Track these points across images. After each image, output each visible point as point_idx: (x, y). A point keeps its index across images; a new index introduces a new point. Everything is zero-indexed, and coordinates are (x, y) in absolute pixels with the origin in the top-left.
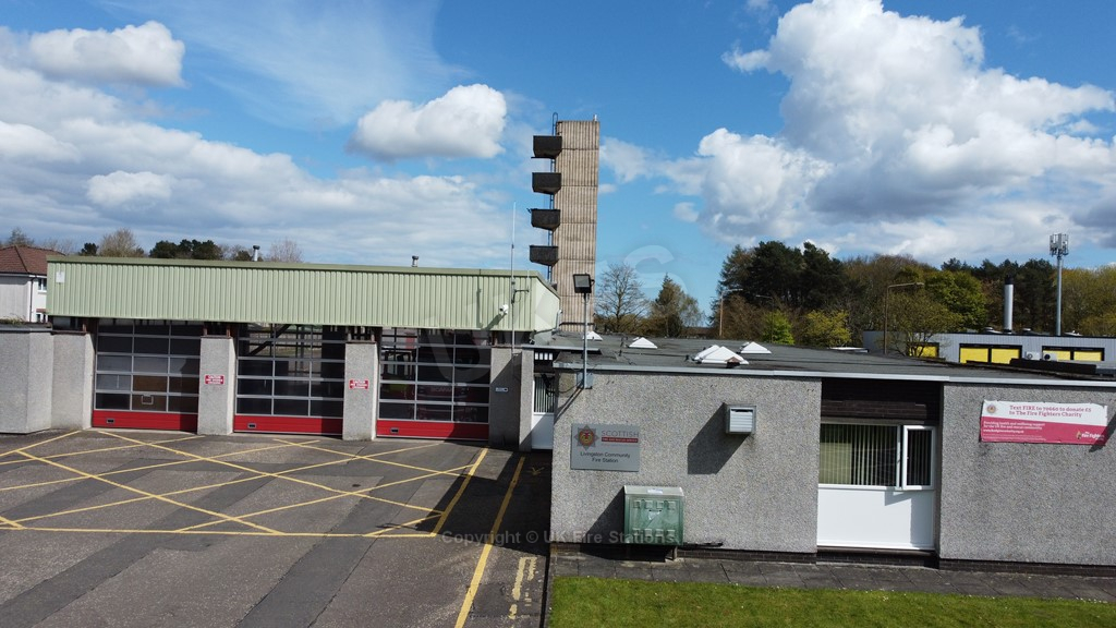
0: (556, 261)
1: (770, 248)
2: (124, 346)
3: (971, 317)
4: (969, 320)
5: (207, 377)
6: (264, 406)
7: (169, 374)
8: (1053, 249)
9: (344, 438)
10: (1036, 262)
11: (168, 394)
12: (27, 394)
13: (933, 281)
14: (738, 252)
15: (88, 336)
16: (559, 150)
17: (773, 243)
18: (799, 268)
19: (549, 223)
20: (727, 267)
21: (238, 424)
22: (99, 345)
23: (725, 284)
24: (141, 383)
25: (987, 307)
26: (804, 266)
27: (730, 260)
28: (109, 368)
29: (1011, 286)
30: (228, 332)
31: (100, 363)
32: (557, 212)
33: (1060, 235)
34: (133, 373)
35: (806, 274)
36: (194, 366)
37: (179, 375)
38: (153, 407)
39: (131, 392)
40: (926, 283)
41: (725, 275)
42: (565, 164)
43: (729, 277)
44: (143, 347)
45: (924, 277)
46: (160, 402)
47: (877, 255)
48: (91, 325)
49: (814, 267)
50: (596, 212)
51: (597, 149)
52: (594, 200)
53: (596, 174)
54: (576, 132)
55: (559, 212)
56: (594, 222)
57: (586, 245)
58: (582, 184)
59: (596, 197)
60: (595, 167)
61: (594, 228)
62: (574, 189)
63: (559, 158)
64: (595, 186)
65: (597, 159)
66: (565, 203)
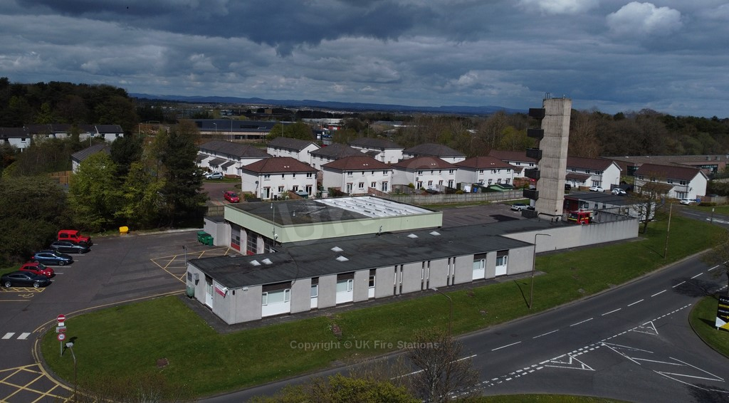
0: (539, 178)
2: (234, 229)
15: (230, 225)
16: (543, 116)
30: (244, 229)
31: (232, 232)
42: (546, 124)
50: (560, 152)
51: (562, 115)
52: (559, 145)
53: (561, 130)
54: (552, 106)
55: (541, 151)
56: (559, 158)
57: (554, 170)
58: (553, 135)
59: (560, 143)
60: (561, 125)
61: (559, 161)
62: (549, 138)
63: (543, 120)
64: (561, 137)
65: (562, 121)
66: (545, 146)
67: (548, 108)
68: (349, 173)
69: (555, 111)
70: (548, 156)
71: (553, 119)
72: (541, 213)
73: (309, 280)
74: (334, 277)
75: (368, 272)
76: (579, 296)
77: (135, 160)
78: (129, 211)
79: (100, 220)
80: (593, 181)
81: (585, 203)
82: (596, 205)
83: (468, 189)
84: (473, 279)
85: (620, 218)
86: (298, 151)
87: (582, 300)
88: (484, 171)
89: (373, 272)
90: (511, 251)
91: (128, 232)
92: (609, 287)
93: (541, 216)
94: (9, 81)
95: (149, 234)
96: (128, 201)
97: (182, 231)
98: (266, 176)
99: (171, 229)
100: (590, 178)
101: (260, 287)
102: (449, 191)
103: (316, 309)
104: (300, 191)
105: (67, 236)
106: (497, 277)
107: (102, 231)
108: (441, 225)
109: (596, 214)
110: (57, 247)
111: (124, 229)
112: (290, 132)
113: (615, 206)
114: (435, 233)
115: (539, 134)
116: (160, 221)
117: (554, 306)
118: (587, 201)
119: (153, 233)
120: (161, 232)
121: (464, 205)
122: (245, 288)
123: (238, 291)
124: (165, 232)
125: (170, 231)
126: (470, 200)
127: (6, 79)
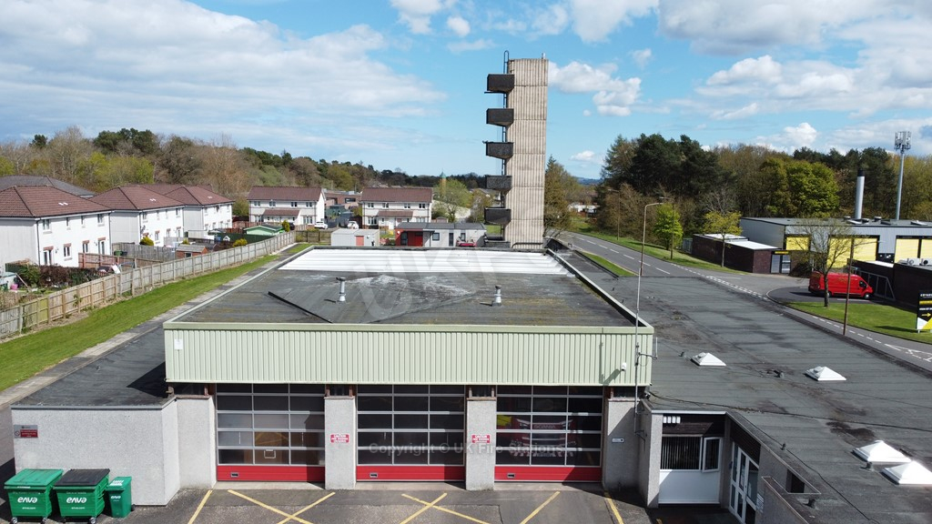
0: (510, 188)
1: (653, 141)
2: (244, 404)
3: (825, 202)
4: (825, 206)
5: (332, 436)
6: (384, 457)
7: (290, 430)
8: (898, 145)
9: (468, 488)
10: (873, 150)
11: (290, 448)
12: (163, 468)
13: (793, 171)
14: (620, 142)
15: (211, 399)
16: (512, 87)
17: (654, 136)
18: (678, 159)
19: (504, 154)
20: (611, 155)
21: (361, 475)
22: (220, 404)
23: (608, 169)
24: (262, 439)
25: (838, 194)
26: (684, 158)
27: (614, 149)
28: (230, 426)
29: (863, 178)
30: (351, 392)
31: (221, 421)
32: (511, 144)
33: (904, 133)
34: (255, 429)
35: (686, 165)
36: (318, 422)
37: (303, 430)
38: (277, 461)
39: (254, 448)
40: (788, 173)
41: (608, 161)
42: (517, 100)
43: (613, 162)
44: (262, 404)
45: (784, 166)
46: (283, 457)
47: (741, 145)
48: (212, 389)
49: (692, 159)
51: (546, 85)
52: (543, 132)
53: (545, 109)
54: (526, 70)
55: (513, 144)
56: (544, 153)
57: (536, 173)
58: (531, 118)
59: (546, 130)
60: (544, 102)
61: (543, 158)
62: (524, 123)
63: (512, 94)
64: (545, 120)
66: (517, 135)
67: (519, 73)
68: (44, 223)
69: (532, 79)
70: (524, 152)
71: (530, 91)
93: (516, 247)
100: (300, 213)
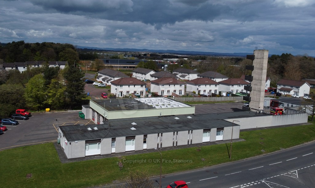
0: (251, 90)
12: (87, 116)
16: (254, 59)
42: (255, 63)
50: (262, 77)
51: (263, 58)
52: (261, 74)
53: (262, 66)
54: (258, 53)
55: (253, 77)
56: (261, 80)
57: (259, 87)
58: (259, 69)
59: (262, 73)
60: (263, 64)
61: (261, 82)
62: (256, 70)
63: (254, 61)
64: (262, 70)
65: (263, 61)
66: (254, 74)
67: (256, 55)
68: (162, 85)
69: (259, 57)
70: (256, 79)
71: (259, 60)
72: (252, 109)
73: (110, 139)
74: (124, 138)
75: (142, 136)
76: (261, 153)
77: (54, 78)
78: (50, 101)
79: (37, 105)
80: (295, 92)
81: (282, 103)
82: (288, 105)
83: (224, 94)
84: (203, 141)
85: (298, 112)
86: (145, 74)
87: (261, 156)
88: (234, 86)
89: (145, 136)
90: (225, 128)
91: (50, 111)
92: (280, 150)
93: (252, 110)
94: (24, 42)
95: (59, 112)
96: (49, 97)
97: (75, 111)
98: (120, 86)
99: (70, 110)
100: (293, 90)
101: (84, 142)
102: (214, 95)
103: (115, 153)
104: (137, 94)
105: (20, 112)
106: (217, 141)
107: (38, 110)
108: (194, 113)
109: (286, 110)
110: (14, 117)
111: (48, 109)
112: (147, 65)
113: (298, 106)
114: (189, 117)
115: (251, 68)
116: (65, 106)
117: (244, 158)
118: (283, 103)
119: (61, 112)
120: (65, 111)
121: (220, 102)
122: (76, 142)
123: (73, 143)
124: (67, 111)
125: (69, 111)
126: (223, 100)
127: (24, 41)
